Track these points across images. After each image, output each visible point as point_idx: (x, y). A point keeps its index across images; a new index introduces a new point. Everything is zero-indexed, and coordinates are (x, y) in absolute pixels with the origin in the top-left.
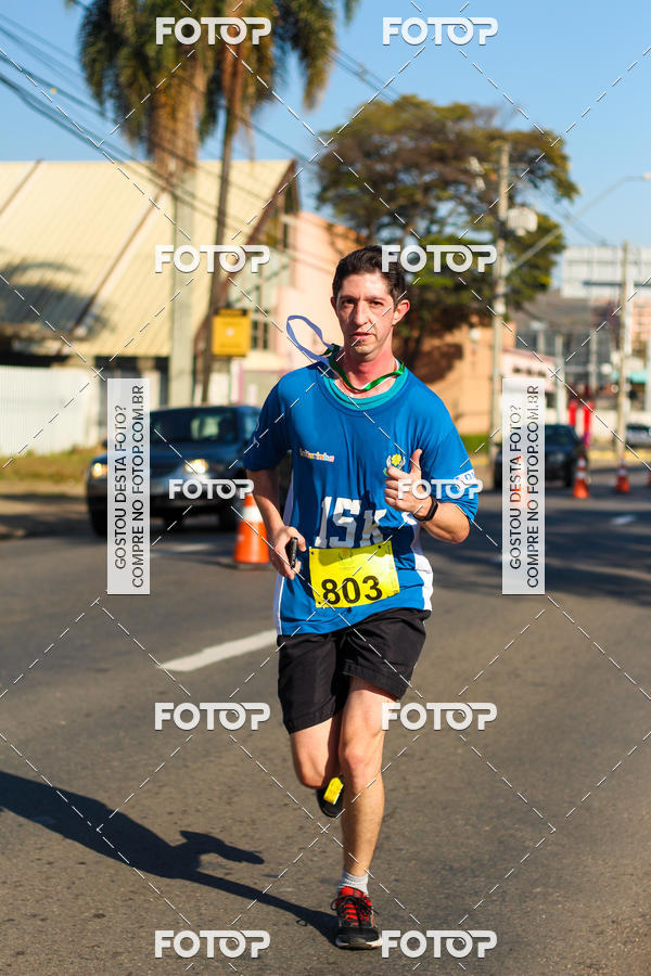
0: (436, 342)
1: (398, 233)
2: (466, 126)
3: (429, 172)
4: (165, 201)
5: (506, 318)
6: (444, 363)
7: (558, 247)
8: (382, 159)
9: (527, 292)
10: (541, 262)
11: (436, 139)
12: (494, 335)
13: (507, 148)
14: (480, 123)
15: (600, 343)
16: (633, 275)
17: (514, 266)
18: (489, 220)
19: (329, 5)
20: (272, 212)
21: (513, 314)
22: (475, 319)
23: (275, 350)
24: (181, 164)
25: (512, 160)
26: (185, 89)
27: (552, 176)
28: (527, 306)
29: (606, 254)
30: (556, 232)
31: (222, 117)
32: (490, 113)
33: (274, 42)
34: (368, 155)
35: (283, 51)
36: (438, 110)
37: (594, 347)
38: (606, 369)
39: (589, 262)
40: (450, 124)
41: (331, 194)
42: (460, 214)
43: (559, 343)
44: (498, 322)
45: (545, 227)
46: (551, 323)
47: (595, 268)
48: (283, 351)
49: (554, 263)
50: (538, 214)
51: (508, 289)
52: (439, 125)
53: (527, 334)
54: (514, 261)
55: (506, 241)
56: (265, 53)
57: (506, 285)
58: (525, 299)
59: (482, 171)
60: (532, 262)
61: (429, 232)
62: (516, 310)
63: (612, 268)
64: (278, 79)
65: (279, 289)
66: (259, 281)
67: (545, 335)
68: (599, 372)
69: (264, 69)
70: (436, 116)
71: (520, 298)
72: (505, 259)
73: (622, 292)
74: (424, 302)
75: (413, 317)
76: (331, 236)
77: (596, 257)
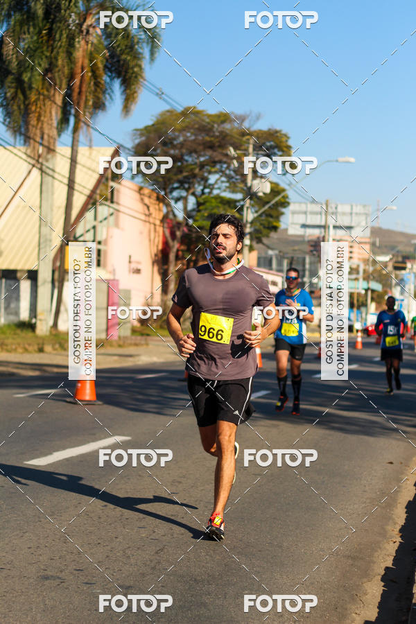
1: (184, 194)
2: (227, 126)
3: (203, 156)
4: (36, 173)
5: (251, 249)
7: (285, 204)
8: (174, 147)
9: (265, 231)
10: (273, 213)
11: (207, 135)
13: (251, 141)
14: (236, 125)
15: (311, 263)
16: (331, 222)
17: (256, 215)
18: (242, 185)
19: (140, 51)
20: (104, 180)
21: (254, 244)
23: (105, 267)
24: (45, 150)
25: (254, 150)
26: (48, 103)
28: (265, 240)
29: (316, 208)
30: (283, 194)
31: (72, 120)
32: (242, 119)
33: (106, 74)
34: (165, 143)
35: (112, 79)
36: (209, 116)
37: (307, 266)
38: (315, 280)
39: (305, 213)
40: (216, 126)
42: (223, 182)
43: (285, 262)
44: (246, 250)
45: (276, 191)
46: (280, 252)
47: (309, 216)
48: (110, 268)
49: (282, 214)
50: (271, 183)
51: (252, 229)
52: (209, 126)
53: (265, 258)
54: (256, 212)
55: (251, 199)
56: (99, 80)
57: (251, 227)
58: (264, 236)
59: (236, 156)
60: (267, 213)
61: (203, 193)
62: (257, 243)
63: (319, 216)
64: (107, 96)
65: (108, 228)
66: (95, 223)
67: (277, 258)
68: (311, 282)
69: (98, 90)
70: (207, 120)
71: (260, 235)
72: (249, 211)
73: (325, 231)
74: (199, 238)
75: (192, 247)
76: (140, 196)
77: (309, 209)
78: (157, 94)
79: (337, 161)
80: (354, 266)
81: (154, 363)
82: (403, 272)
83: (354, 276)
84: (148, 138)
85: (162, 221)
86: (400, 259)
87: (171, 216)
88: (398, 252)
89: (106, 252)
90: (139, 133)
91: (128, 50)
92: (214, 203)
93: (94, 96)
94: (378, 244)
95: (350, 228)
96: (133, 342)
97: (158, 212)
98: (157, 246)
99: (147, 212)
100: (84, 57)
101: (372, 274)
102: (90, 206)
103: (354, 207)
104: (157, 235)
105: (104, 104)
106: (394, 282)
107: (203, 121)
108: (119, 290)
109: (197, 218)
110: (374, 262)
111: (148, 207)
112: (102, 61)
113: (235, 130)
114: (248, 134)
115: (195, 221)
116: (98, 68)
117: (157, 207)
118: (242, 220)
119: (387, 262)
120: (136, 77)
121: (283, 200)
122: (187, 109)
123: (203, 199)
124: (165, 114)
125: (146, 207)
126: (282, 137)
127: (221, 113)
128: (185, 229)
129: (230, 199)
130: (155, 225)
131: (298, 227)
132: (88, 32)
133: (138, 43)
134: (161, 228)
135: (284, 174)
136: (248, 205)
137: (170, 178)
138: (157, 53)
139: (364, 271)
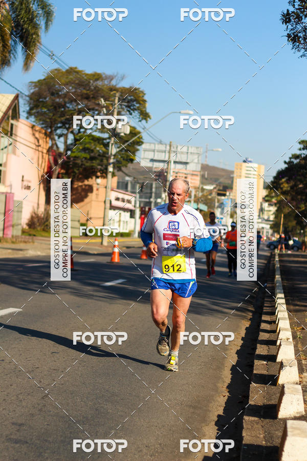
0: (80, 184)
1: (65, 132)
2: (99, 83)
3: (81, 104)
5: (113, 175)
6: (83, 193)
7: (140, 143)
8: (59, 96)
9: (124, 162)
10: (131, 149)
11: (84, 89)
12: (107, 182)
13: (118, 95)
14: (106, 82)
15: (156, 188)
16: (173, 159)
17: (118, 150)
19: (38, 22)
20: (7, 116)
21: (116, 173)
22: (99, 174)
23: (4, 183)
25: (119, 102)
27: (138, 109)
29: (162, 147)
30: (138, 136)
32: (111, 78)
33: (11, 39)
34: (53, 94)
35: (16, 43)
36: (87, 75)
37: (154, 190)
38: (159, 200)
39: (154, 151)
40: (91, 81)
41: (34, 111)
43: (138, 186)
44: (110, 176)
45: (134, 133)
46: (134, 178)
47: (156, 153)
48: (8, 183)
49: (138, 150)
50: (131, 127)
51: (115, 160)
52: (87, 82)
53: (123, 183)
54: (118, 148)
55: (115, 138)
56: (6, 42)
57: (114, 159)
58: (123, 166)
59: (105, 105)
60: (127, 148)
61: (79, 132)
62: (118, 171)
63: (164, 154)
64: (11, 55)
65: (7, 155)
67: (131, 182)
68: (155, 202)
69: (6, 50)
70: (85, 78)
71: (121, 165)
72: (113, 146)
73: (168, 165)
74: (75, 165)
75: (70, 171)
76: (33, 131)
77: (157, 148)
78: (49, 55)
79: (180, 113)
81: (39, 256)
82: (223, 198)
84: (40, 89)
85: (48, 151)
86: (221, 188)
87: (55, 148)
88: (220, 183)
89: (5, 172)
90: (33, 84)
91: (28, 22)
92: (87, 140)
93: (2, 54)
94: (206, 176)
95: (186, 163)
96: (23, 240)
97: (46, 144)
98: (44, 170)
99: (37, 144)
101: (201, 198)
103: (190, 148)
104: (44, 161)
105: (9, 61)
106: (217, 204)
107: (83, 78)
108: (13, 201)
109: (74, 150)
110: (203, 190)
111: (38, 140)
112: (9, 29)
113: (105, 86)
114: (115, 90)
115: (72, 152)
116: (6, 34)
117: (45, 140)
118: (108, 153)
119: (211, 190)
120: (34, 42)
121: (138, 140)
122: (71, 68)
123: (80, 136)
124: (54, 72)
125: (36, 140)
126: (139, 93)
127: (95, 73)
128: (65, 158)
129: (99, 137)
130: (42, 153)
131: (148, 161)
133: (36, 16)
134: (47, 156)
135: (140, 121)
136: (112, 142)
137: (55, 120)
138: (51, 25)
139: (195, 196)
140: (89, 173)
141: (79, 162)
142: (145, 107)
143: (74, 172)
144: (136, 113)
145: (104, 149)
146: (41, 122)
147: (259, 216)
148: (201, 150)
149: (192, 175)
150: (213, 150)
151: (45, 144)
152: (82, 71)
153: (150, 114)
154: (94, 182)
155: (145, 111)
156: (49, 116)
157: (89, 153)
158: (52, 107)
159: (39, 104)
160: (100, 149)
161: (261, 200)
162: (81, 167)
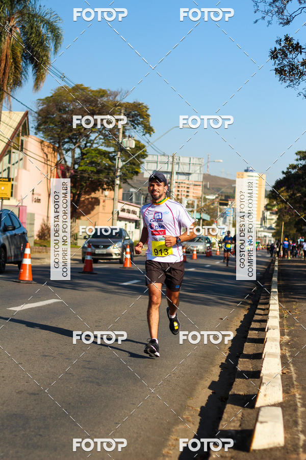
0: (87, 197)
1: (73, 147)
2: (104, 99)
5: (120, 187)
6: (90, 206)
7: (144, 156)
8: (66, 112)
9: (130, 175)
10: (136, 162)
12: (115, 194)
13: (123, 110)
14: (111, 98)
16: (176, 168)
17: (124, 163)
19: (48, 45)
21: (123, 185)
22: (105, 186)
23: (16, 197)
27: (141, 123)
28: (129, 181)
29: (165, 159)
30: (143, 149)
32: (115, 94)
33: (22, 60)
34: (60, 110)
35: (27, 64)
36: (93, 91)
39: (157, 162)
41: (42, 127)
42: (100, 139)
43: (142, 198)
44: (117, 188)
45: (139, 147)
46: (139, 190)
47: (159, 165)
48: (19, 198)
49: (142, 163)
50: (135, 140)
51: (121, 173)
52: (92, 99)
53: (128, 194)
54: (124, 161)
55: (121, 152)
56: (18, 64)
58: (128, 178)
60: (131, 162)
62: (124, 183)
63: (167, 165)
64: (23, 76)
65: (18, 169)
66: (10, 165)
67: (136, 194)
69: (18, 72)
70: (91, 94)
71: (126, 177)
72: (120, 159)
73: (171, 176)
74: (82, 178)
75: (77, 185)
76: (42, 146)
77: (159, 160)
78: (61, 77)
80: (190, 202)
82: (225, 207)
83: (190, 209)
84: (48, 106)
85: (57, 165)
86: (223, 198)
87: (63, 162)
88: (222, 193)
90: (41, 102)
92: (94, 154)
93: (14, 75)
94: (208, 187)
95: (189, 174)
99: (46, 158)
100: (7, 48)
101: (203, 207)
102: (6, 153)
103: (192, 159)
104: (52, 175)
105: (20, 82)
106: (219, 214)
107: (89, 95)
108: (26, 213)
109: (82, 164)
110: (205, 199)
111: (47, 156)
112: (20, 52)
113: (110, 102)
114: (118, 106)
115: (79, 166)
116: (17, 57)
117: (53, 155)
118: (114, 167)
119: (213, 199)
120: (44, 63)
121: (143, 153)
122: (77, 86)
123: (86, 151)
124: (60, 89)
125: (45, 155)
126: (143, 108)
127: (101, 90)
128: (72, 171)
129: (105, 151)
130: (51, 166)
132: (11, 30)
133: (46, 39)
134: (56, 169)
135: (144, 135)
136: (119, 156)
137: (63, 136)
138: (59, 47)
139: (198, 205)
140: (96, 186)
141: (86, 175)
142: (148, 122)
143: (82, 185)
144: (140, 128)
145: (110, 163)
146: (49, 138)
147: (261, 224)
148: (203, 161)
149: (195, 185)
150: (214, 161)
151: (53, 159)
152: (87, 88)
153: (153, 128)
154: (101, 195)
155: (149, 125)
156: (57, 131)
157: (95, 167)
158: (60, 123)
159: (48, 120)
160: (106, 162)
161: (263, 209)
162: (88, 180)
